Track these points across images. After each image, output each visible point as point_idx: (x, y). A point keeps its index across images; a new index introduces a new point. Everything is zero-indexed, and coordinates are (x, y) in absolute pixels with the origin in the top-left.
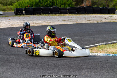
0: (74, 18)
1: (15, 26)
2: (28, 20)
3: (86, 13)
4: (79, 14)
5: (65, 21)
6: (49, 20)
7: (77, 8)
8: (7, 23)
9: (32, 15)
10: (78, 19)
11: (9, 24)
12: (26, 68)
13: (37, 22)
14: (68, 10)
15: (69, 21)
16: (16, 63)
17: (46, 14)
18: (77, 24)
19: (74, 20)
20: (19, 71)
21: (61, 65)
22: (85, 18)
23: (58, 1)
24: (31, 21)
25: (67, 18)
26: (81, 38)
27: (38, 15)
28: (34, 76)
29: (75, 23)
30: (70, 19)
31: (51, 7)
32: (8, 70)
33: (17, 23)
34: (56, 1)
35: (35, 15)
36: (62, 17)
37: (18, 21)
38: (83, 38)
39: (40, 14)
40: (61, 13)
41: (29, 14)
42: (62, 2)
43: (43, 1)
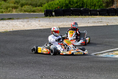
0: (104, 19)
1: (45, 28)
2: (58, 22)
3: (117, 14)
4: (109, 16)
5: (95, 23)
7: (107, 10)
8: (37, 25)
9: (62, 17)
10: (109, 21)
11: (39, 26)
12: (55, 70)
13: (67, 24)
14: (98, 11)
15: (100, 23)
16: (46, 64)
17: (76, 15)
18: (107, 26)
20: (49, 73)
21: (91, 67)
22: (116, 20)
23: (88, 3)
24: (60, 22)
25: (97, 20)
26: (111, 40)
27: (67, 17)
29: (105, 24)
30: (100, 21)
31: (81, 9)
32: (37, 72)
33: (47, 24)
34: (86, 3)
35: (65, 17)
36: (92, 18)
37: (48, 23)
38: (113, 40)
39: (70, 16)
40: (91, 15)
41: (59, 16)
42: (92, 3)
43: (73, 2)
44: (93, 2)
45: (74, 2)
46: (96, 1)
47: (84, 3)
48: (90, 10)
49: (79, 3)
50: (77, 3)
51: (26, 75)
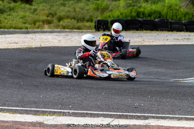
0: (193, 36)
5: (178, 41)
6: (151, 38)
12: (106, 93)
14: (185, 25)
15: (185, 40)
16: (91, 88)
17: (146, 29)
19: (192, 39)
23: (168, 16)
25: (182, 36)
27: (133, 31)
28: (119, 103)
30: (187, 37)
31: (156, 20)
34: (165, 16)
35: (129, 32)
36: (174, 35)
39: (137, 30)
42: (175, 17)
43: (143, 15)
44: (177, 14)
45: (146, 14)
46: (181, 14)
47: (162, 15)
48: (171, 22)
49: (153, 16)
50: (150, 15)
51: (56, 99)
